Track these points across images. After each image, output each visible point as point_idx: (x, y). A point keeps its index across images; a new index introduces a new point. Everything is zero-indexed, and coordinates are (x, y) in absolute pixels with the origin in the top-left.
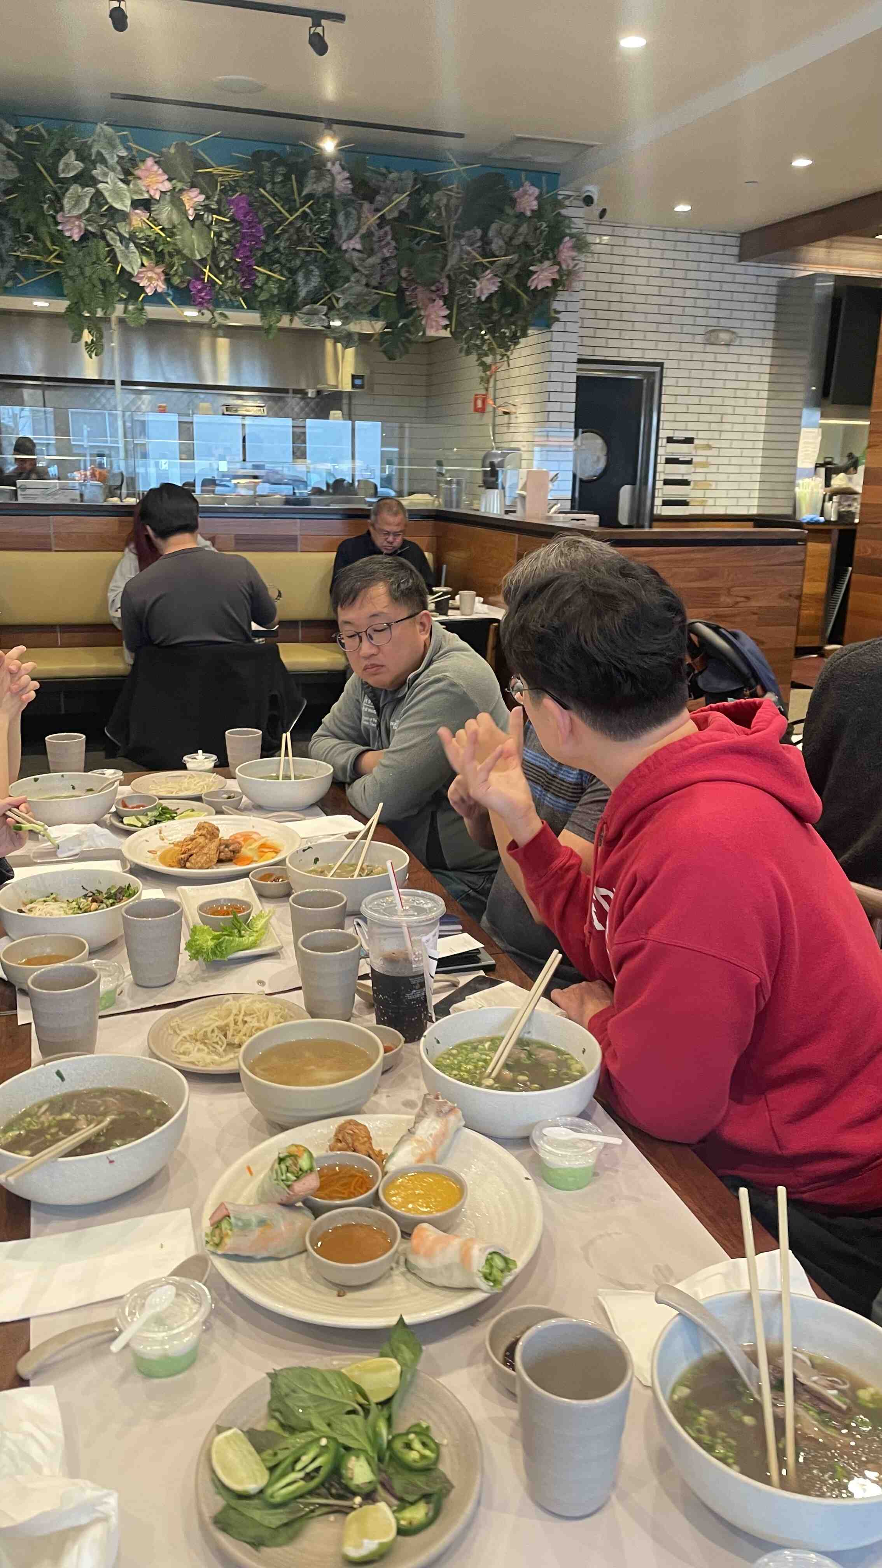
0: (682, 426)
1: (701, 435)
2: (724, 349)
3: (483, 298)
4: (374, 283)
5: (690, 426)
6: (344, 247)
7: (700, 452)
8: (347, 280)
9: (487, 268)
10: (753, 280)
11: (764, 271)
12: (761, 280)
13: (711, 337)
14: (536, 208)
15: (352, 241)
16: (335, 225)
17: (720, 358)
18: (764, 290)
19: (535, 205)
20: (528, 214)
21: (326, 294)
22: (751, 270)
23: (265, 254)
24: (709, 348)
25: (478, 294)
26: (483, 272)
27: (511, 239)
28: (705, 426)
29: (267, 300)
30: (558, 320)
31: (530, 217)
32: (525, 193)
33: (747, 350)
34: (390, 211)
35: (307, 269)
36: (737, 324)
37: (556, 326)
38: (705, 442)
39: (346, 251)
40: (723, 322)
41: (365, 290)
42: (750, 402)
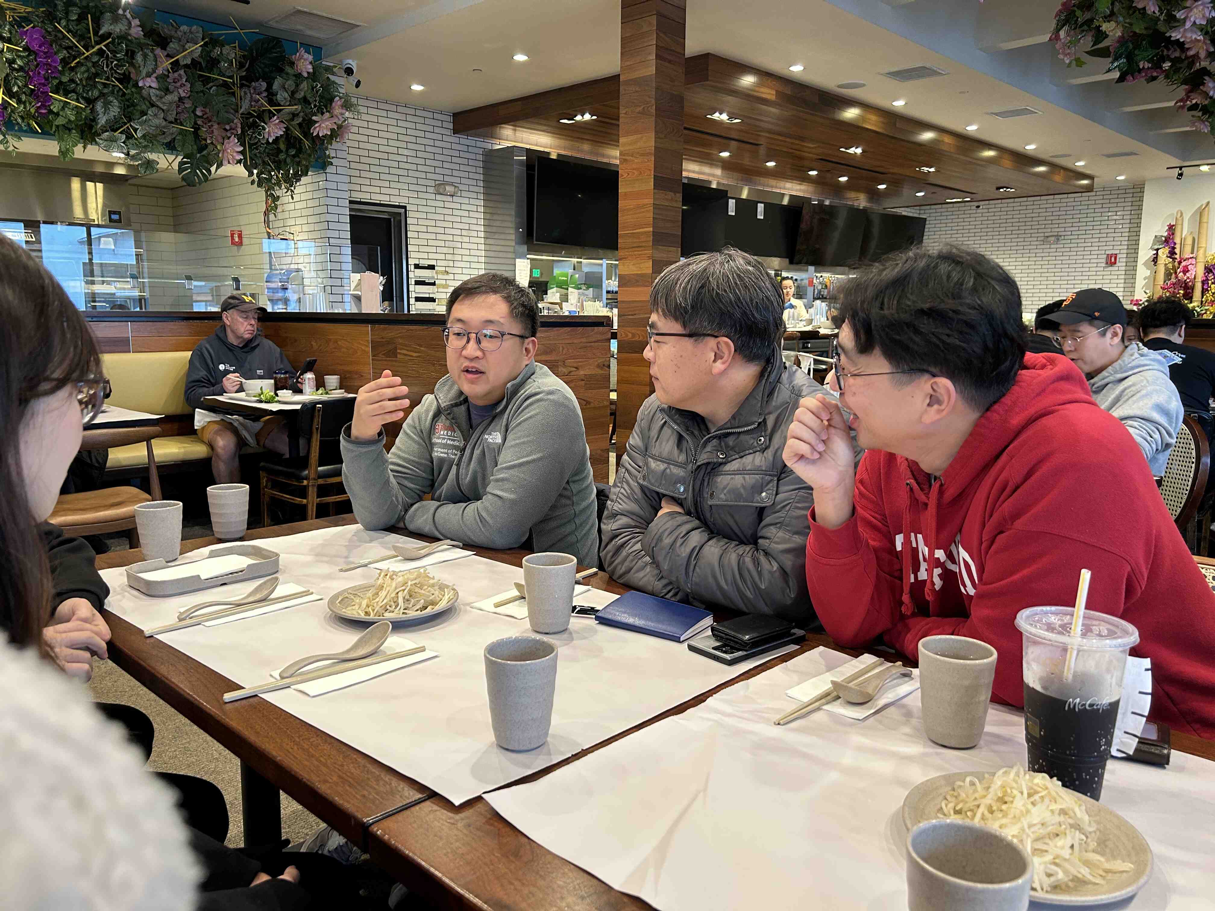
0: (425, 256)
1: (440, 263)
2: (450, 199)
3: (271, 140)
4: (171, 118)
5: (431, 256)
6: (140, 84)
7: (440, 277)
8: (144, 113)
9: (274, 115)
10: (465, 148)
11: (473, 143)
12: (470, 149)
13: (440, 189)
14: (311, 70)
15: (148, 79)
16: (132, 64)
17: (447, 205)
18: (472, 156)
19: (310, 69)
20: (305, 75)
21: (125, 124)
22: (463, 141)
23: (61, 83)
24: (439, 197)
25: (266, 136)
26: (270, 118)
27: (293, 93)
28: (442, 257)
29: (63, 125)
30: (332, 164)
31: (306, 78)
32: (301, 57)
33: (466, 201)
34: (185, 57)
35: (105, 99)
36: (458, 180)
37: (330, 169)
38: (444, 269)
39: (142, 88)
40: (447, 179)
41: (164, 123)
42: (473, 240)
